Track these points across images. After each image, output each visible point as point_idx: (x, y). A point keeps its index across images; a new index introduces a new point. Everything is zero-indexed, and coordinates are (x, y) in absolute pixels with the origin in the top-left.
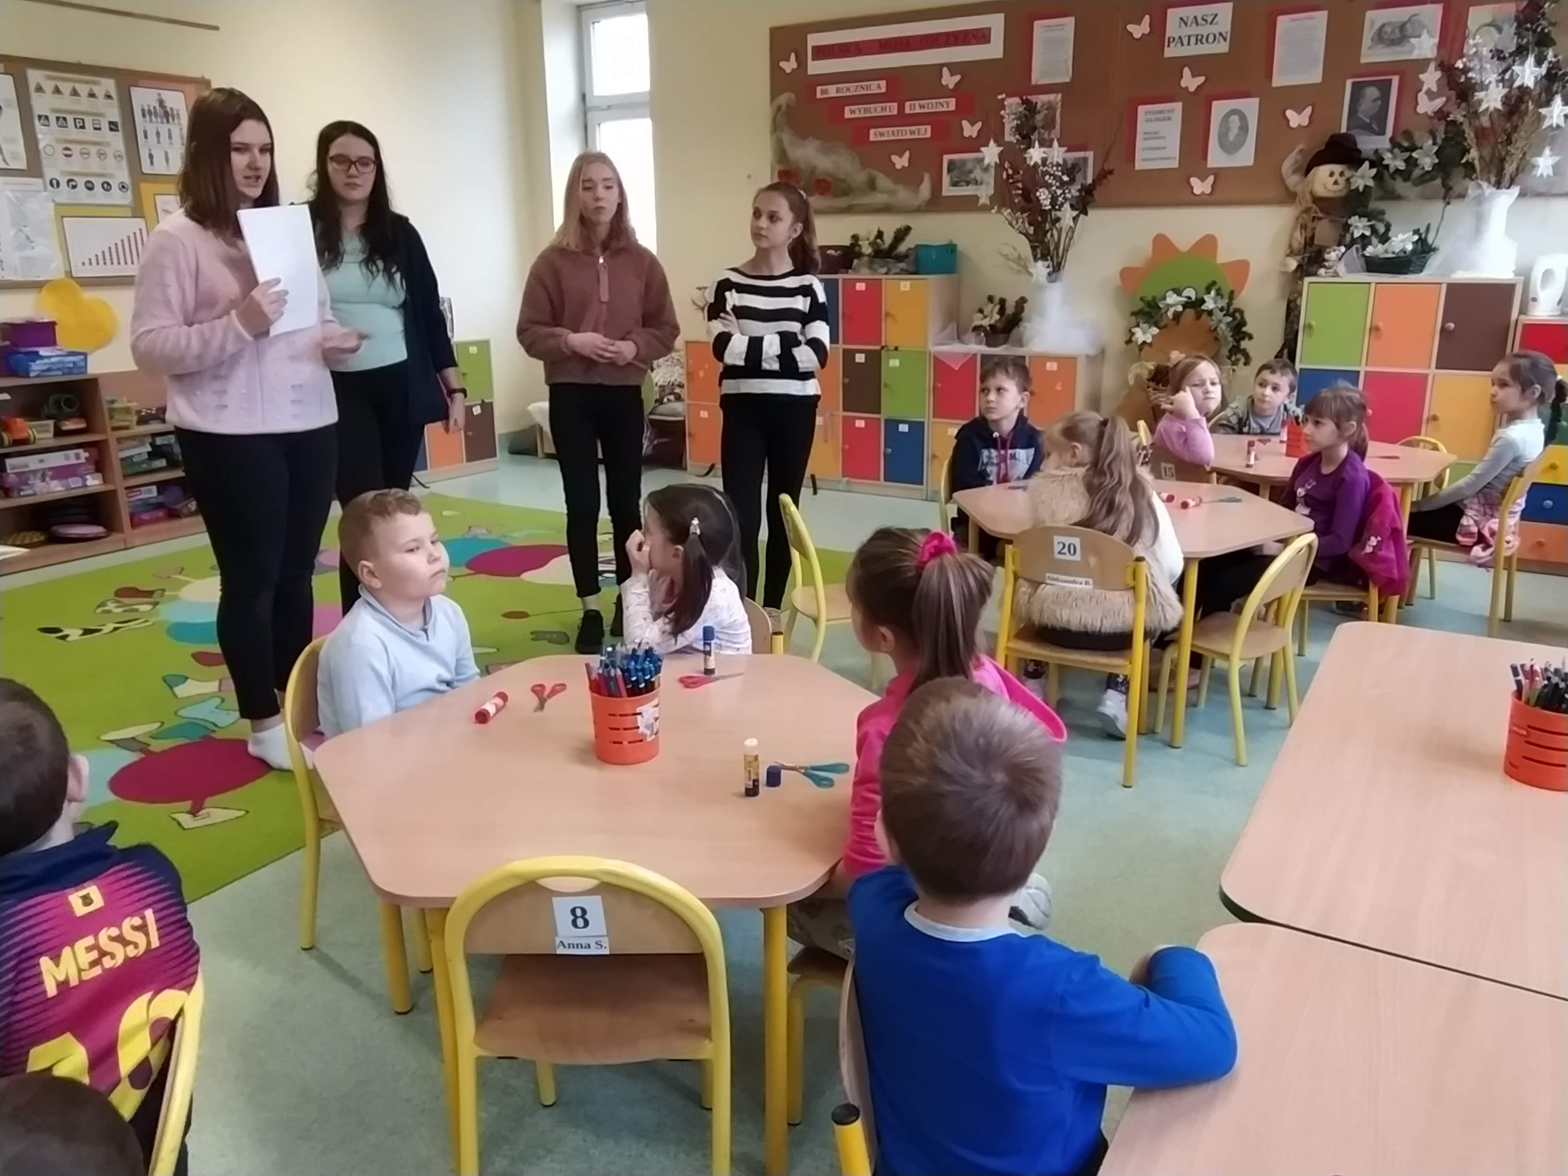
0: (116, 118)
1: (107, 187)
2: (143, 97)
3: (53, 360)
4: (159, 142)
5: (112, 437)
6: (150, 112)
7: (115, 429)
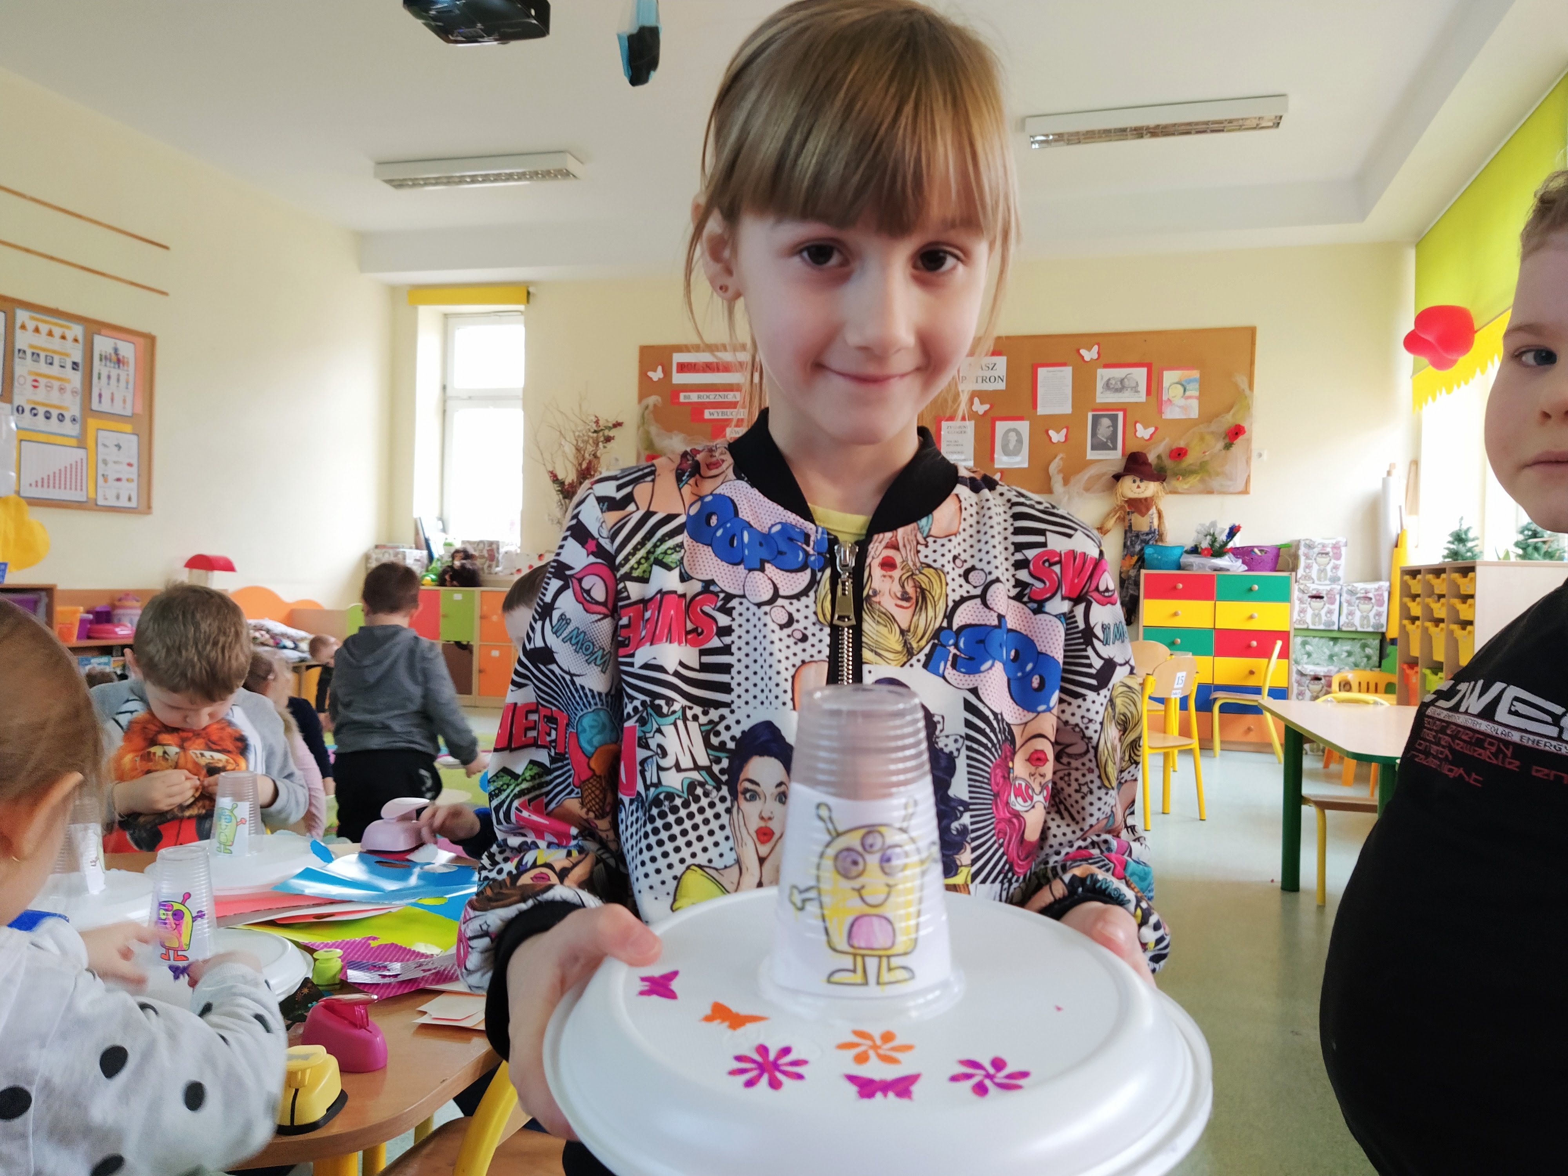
0: (78, 358)
1: (61, 418)
2: (103, 344)
4: (109, 384)
6: (106, 358)
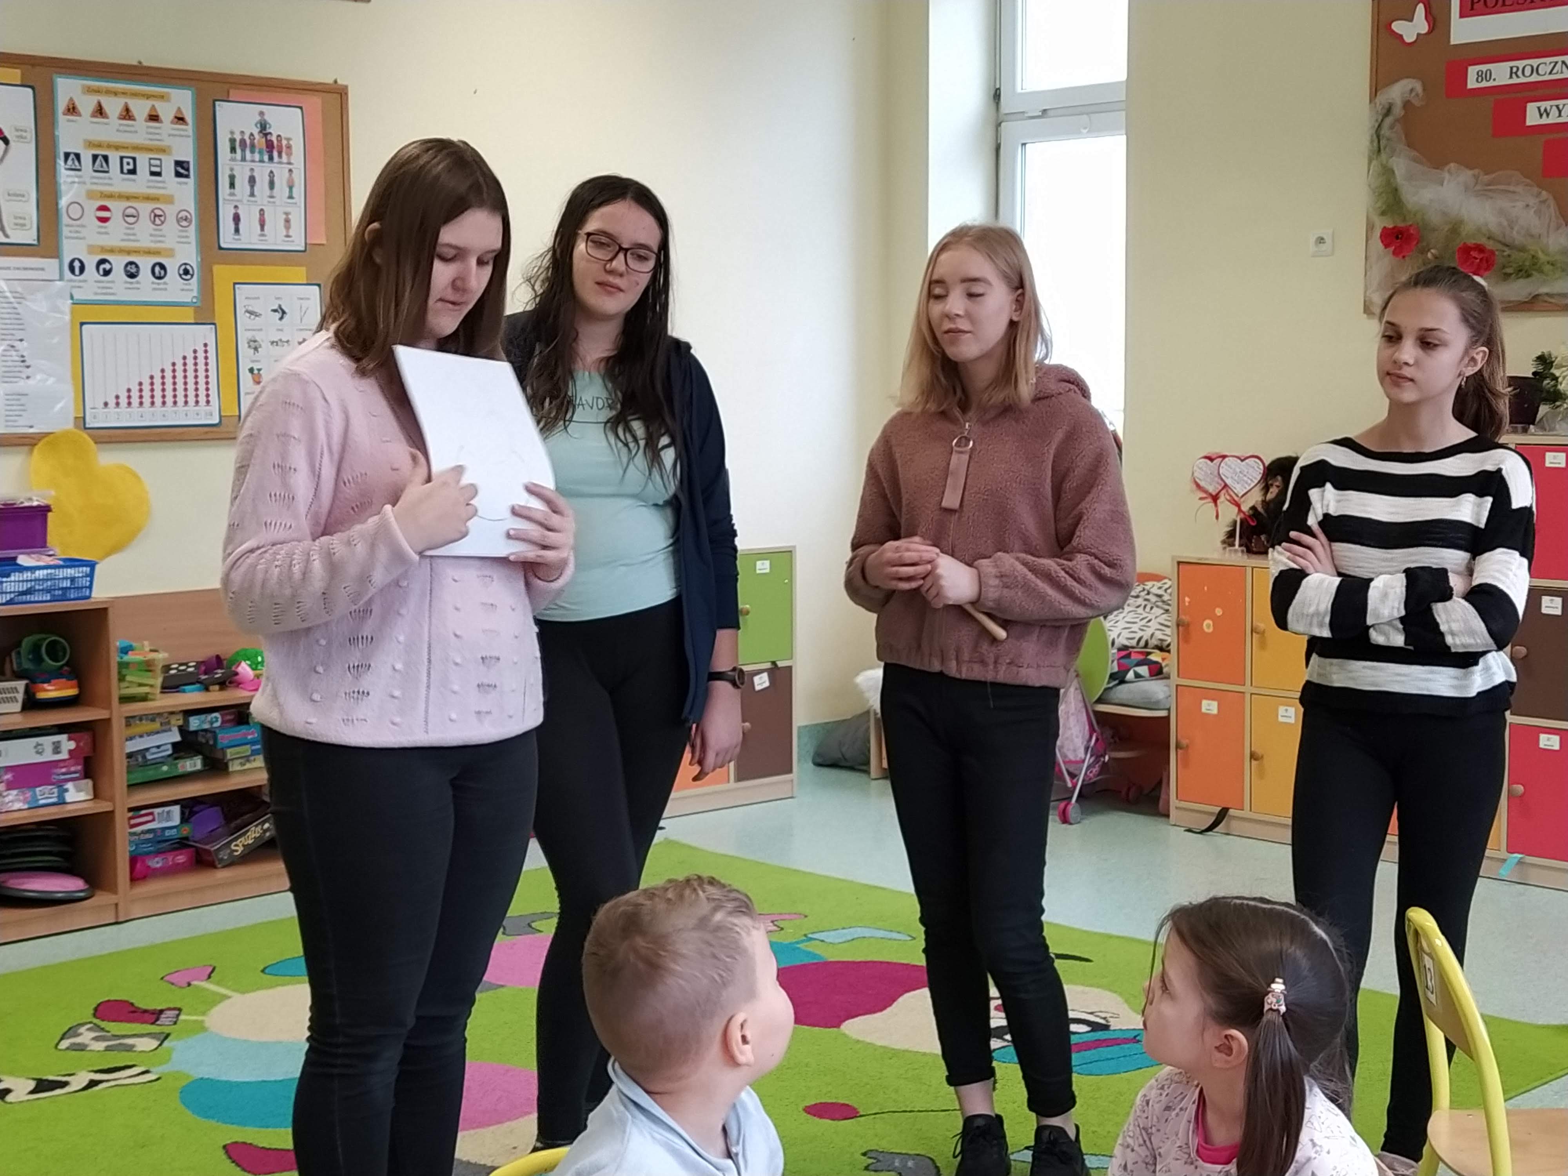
0: (187, 153)
3: (40, 574)
5: (119, 712)
7: (126, 699)
